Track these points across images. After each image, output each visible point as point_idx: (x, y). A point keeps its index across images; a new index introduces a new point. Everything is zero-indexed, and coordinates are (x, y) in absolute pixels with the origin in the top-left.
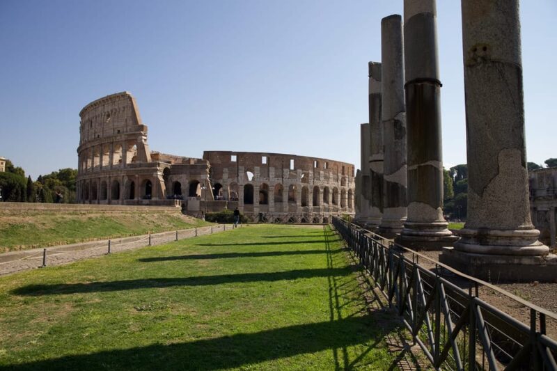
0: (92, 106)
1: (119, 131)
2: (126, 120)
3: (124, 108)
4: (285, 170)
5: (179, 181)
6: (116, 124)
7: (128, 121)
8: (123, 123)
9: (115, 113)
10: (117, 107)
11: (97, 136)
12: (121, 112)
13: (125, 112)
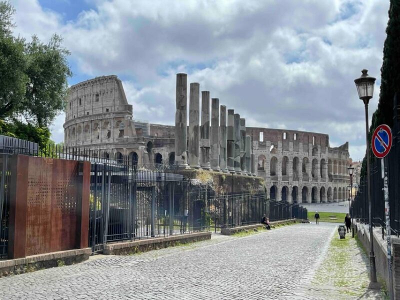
0: (81, 85)
1: (107, 110)
2: (114, 100)
3: (112, 89)
4: (255, 142)
5: (160, 153)
6: (104, 103)
7: (116, 101)
8: (111, 103)
9: (104, 93)
10: (105, 88)
11: (86, 113)
12: (109, 93)
13: (113, 93)
